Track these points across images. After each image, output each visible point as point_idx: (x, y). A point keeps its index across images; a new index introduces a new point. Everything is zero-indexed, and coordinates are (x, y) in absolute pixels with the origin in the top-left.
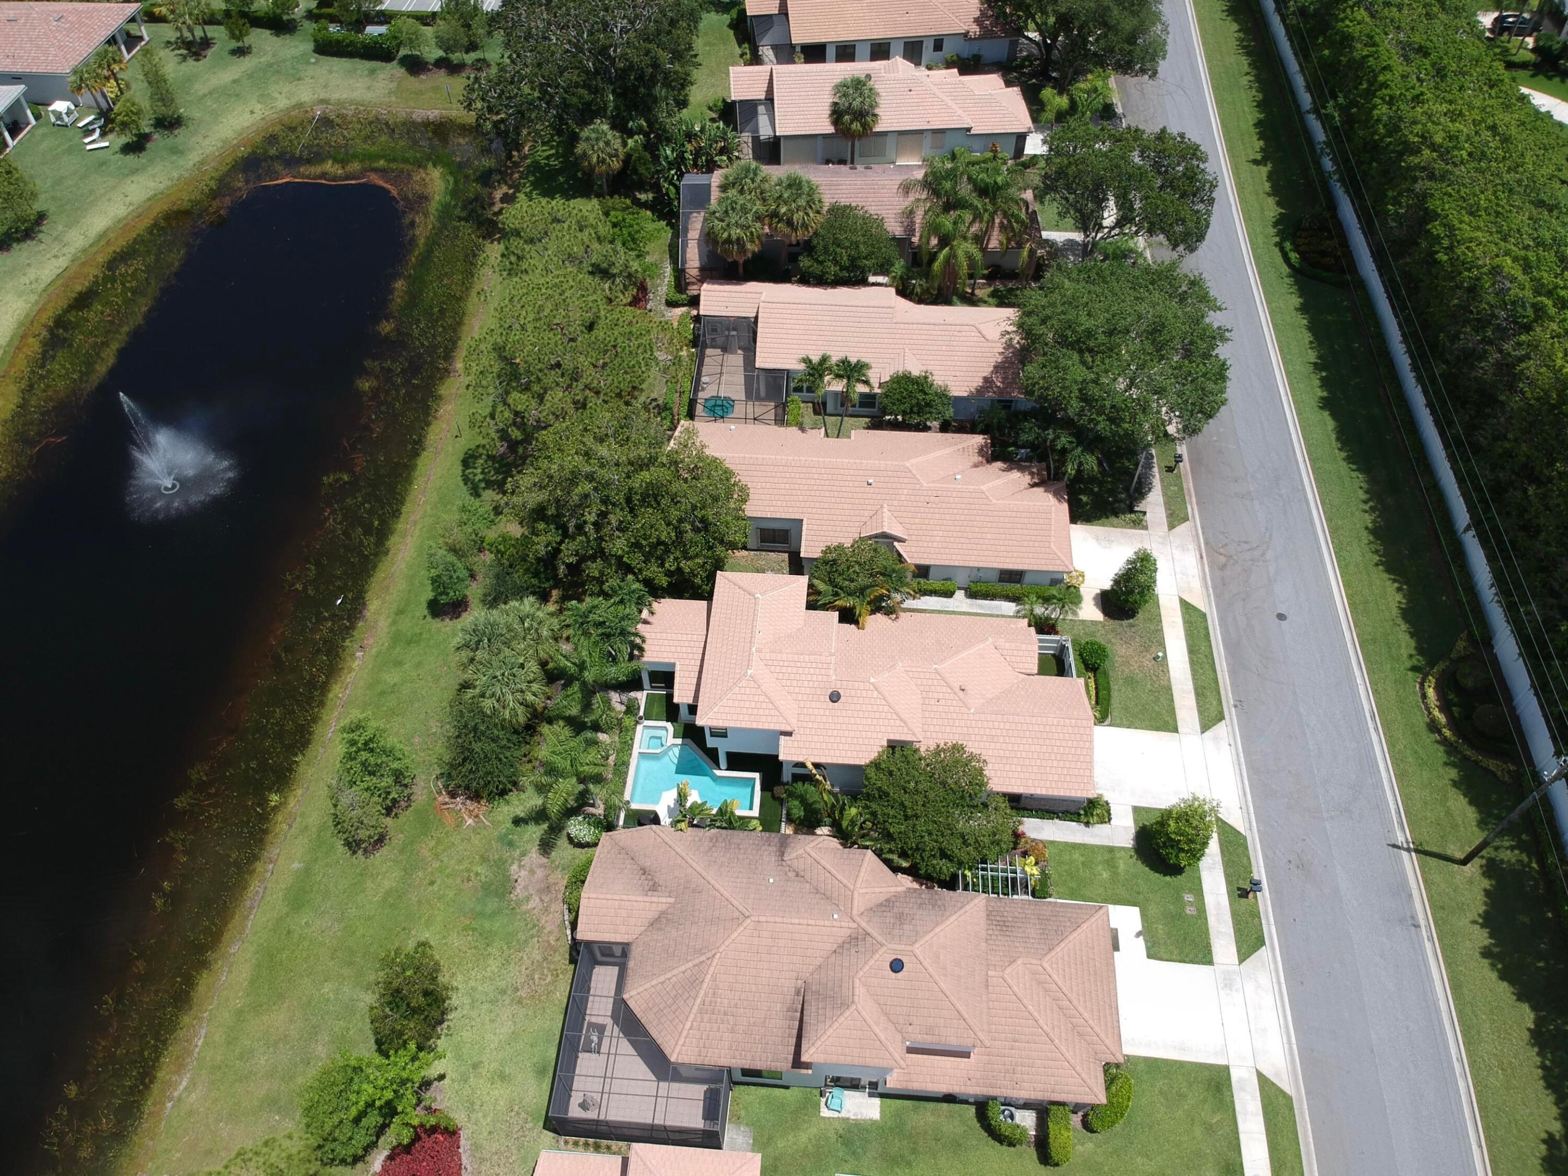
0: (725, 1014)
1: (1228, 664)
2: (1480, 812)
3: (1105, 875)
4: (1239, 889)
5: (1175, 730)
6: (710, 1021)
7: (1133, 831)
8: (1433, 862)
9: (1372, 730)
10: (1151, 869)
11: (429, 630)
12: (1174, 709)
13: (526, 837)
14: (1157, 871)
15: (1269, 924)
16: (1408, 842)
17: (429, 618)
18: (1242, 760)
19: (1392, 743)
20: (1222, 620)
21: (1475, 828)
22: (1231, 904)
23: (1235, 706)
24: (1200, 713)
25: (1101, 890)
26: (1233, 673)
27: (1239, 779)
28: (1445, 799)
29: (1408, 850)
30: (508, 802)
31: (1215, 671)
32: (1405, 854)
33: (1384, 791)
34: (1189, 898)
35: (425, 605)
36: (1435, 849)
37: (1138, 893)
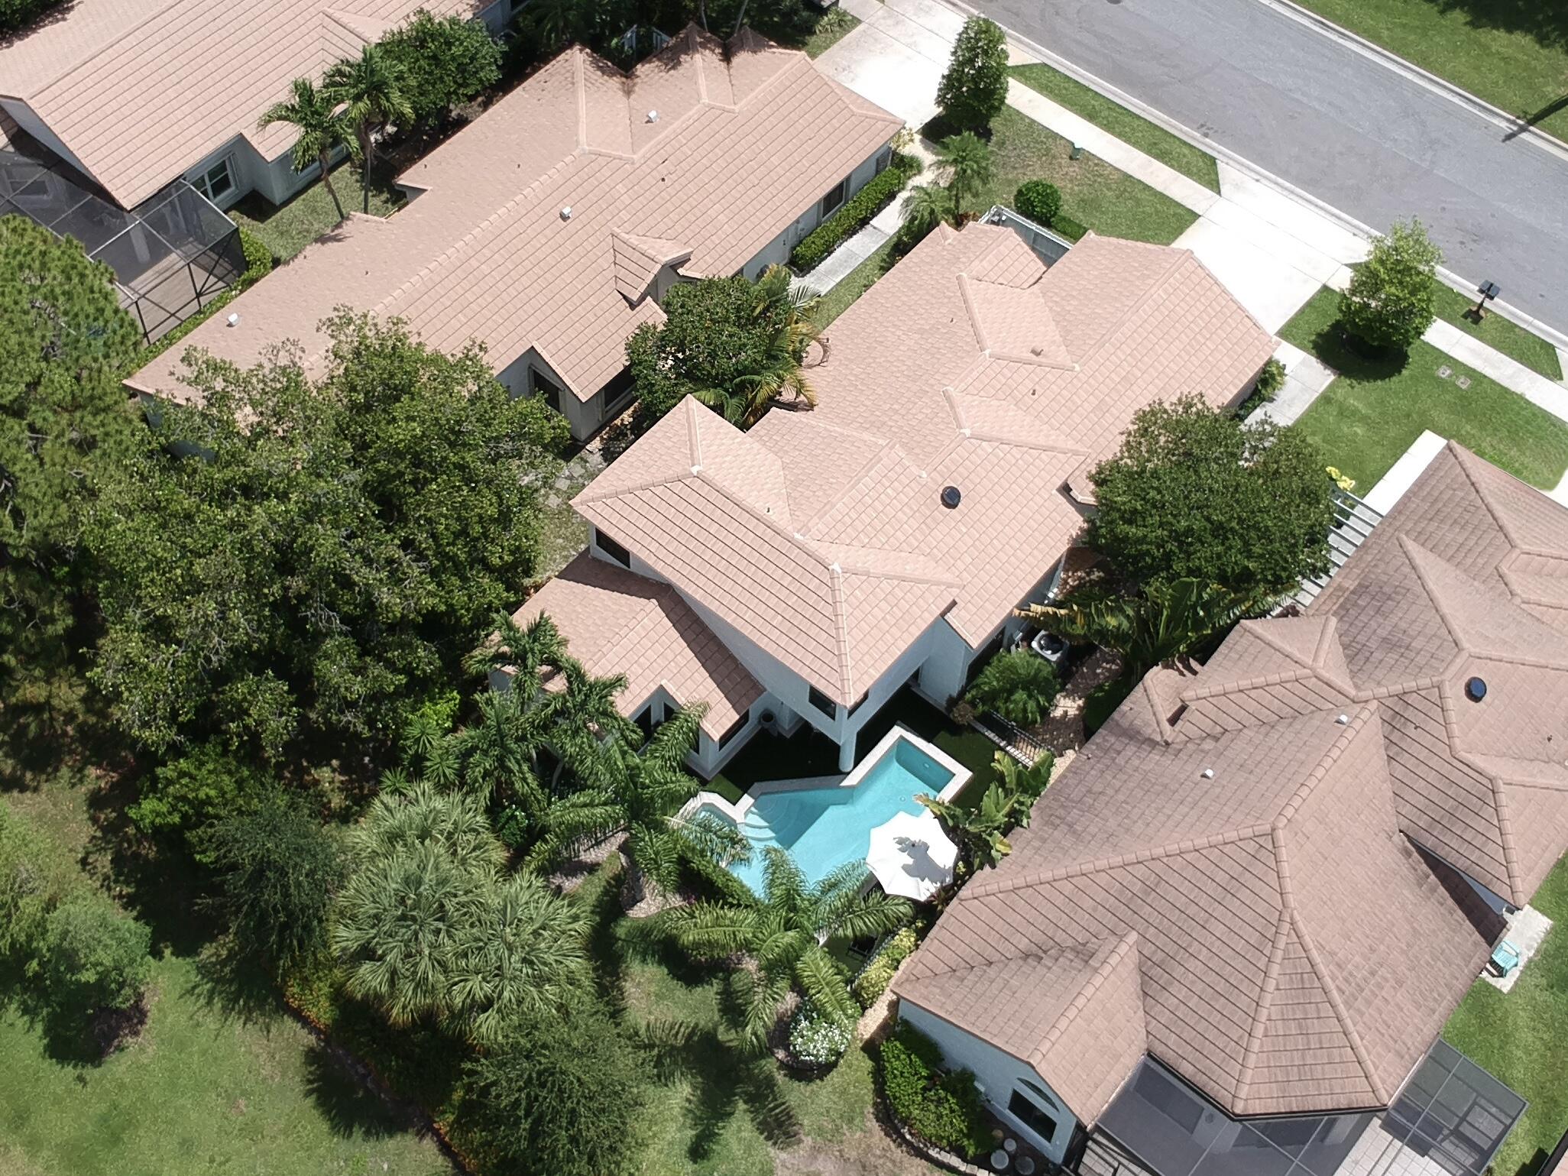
0: (1373, 973)
1: (1139, 98)
2: (1528, 31)
3: (1359, 430)
4: (1465, 316)
5: (1195, 216)
6: (1369, 1003)
7: (1313, 360)
8: (1552, 119)
9: (1341, 41)
10: (1383, 378)
11: (122, 1086)
12: (1161, 194)
13: (737, 1150)
14: (1390, 375)
15: (1530, 324)
16: (1513, 123)
17: (91, 1073)
18: (1287, 184)
19: (1376, 38)
20: (1066, 54)
21: (1545, 52)
22: (1481, 339)
23: (1206, 135)
24: (1188, 173)
25: (1379, 451)
26: (1155, 102)
27: (1312, 208)
28: (1485, 48)
29: (1523, 129)
30: (642, 1145)
31: (1139, 117)
32: (1524, 136)
33: (1431, 92)
34: (1444, 372)
35: (50, 1067)
36: (1542, 105)
37: (1408, 416)
